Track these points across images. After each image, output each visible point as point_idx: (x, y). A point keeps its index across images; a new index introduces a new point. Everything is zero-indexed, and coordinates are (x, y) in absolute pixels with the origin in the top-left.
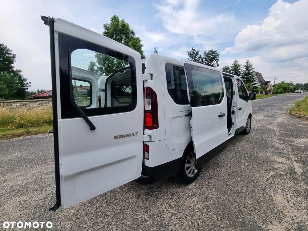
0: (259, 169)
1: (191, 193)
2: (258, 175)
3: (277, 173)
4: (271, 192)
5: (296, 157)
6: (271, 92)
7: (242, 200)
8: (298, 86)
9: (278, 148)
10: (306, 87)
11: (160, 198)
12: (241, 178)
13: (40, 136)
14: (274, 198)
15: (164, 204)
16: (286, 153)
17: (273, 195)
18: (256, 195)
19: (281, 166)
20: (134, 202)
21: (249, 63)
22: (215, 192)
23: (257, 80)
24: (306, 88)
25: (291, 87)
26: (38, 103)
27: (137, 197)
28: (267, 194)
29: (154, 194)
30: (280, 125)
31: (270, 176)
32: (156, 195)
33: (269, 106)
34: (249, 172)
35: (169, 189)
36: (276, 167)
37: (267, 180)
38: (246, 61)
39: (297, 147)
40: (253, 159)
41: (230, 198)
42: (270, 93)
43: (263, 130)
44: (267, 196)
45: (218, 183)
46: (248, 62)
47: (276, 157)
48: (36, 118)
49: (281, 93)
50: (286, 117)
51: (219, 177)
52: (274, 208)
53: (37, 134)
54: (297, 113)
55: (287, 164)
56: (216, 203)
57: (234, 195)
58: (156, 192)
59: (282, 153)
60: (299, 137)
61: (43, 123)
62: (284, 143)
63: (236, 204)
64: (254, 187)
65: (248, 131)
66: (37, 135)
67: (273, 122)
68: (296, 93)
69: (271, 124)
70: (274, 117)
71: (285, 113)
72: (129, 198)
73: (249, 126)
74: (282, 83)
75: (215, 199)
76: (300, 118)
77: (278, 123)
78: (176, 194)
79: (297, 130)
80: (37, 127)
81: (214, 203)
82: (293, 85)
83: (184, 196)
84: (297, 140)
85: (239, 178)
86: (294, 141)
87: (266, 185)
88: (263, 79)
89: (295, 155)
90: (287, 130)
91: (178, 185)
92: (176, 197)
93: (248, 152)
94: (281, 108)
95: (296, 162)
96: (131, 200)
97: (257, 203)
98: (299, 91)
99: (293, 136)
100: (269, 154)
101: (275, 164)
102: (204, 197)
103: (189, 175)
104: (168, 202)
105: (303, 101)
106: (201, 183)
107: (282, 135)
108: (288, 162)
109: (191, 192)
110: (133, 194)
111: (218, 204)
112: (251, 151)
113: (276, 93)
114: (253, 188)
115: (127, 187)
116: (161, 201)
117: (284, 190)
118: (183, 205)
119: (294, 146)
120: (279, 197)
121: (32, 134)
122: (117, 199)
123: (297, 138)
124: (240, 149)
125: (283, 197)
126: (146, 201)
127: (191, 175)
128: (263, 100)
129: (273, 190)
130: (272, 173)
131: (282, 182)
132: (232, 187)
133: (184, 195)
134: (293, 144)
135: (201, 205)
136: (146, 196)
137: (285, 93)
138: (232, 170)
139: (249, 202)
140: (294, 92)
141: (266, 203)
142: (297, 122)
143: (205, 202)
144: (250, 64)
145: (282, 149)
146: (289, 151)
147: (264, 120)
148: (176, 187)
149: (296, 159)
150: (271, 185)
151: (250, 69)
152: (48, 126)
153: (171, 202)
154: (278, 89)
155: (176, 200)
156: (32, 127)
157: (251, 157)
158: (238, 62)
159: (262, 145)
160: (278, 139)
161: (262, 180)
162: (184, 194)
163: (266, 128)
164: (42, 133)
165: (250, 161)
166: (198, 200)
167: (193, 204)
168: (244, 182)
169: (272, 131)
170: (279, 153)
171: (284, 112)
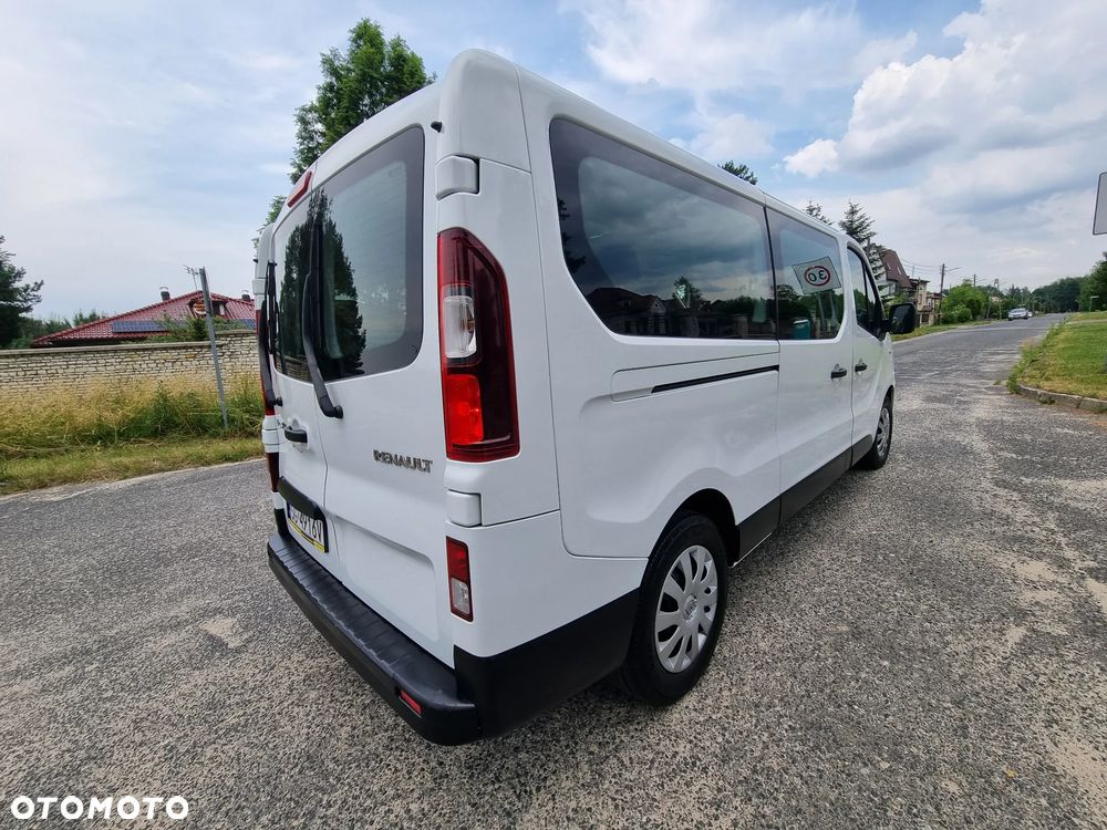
0: (958, 613)
1: (684, 749)
2: (959, 646)
3: (1034, 630)
4: (1038, 727)
5: (1088, 553)
6: (931, 318)
7: (922, 779)
8: (1016, 298)
9: (1007, 520)
10: (1043, 301)
11: (538, 789)
12: (892, 662)
13: (53, 494)
14: (1061, 761)
15: (557, 822)
16: (1042, 538)
17: (1050, 746)
18: (977, 750)
19: (1042, 596)
20: (411, 818)
21: (859, 214)
22: (789, 740)
23: (884, 277)
24: (1041, 305)
25: (994, 299)
26: (59, 361)
27: (430, 785)
28: (1022, 740)
29: (511, 763)
30: (989, 429)
31: (1009, 645)
32: (521, 773)
33: (934, 363)
34: (923, 632)
35: (581, 733)
36: (1024, 605)
37: (1005, 669)
38: (849, 208)
39: (1076, 511)
40: (923, 571)
41: (865, 771)
42: (925, 320)
43: (931, 449)
44: (1025, 750)
45: (797, 690)
46: (853, 212)
47: (1013, 558)
48: (44, 422)
49: (962, 319)
50: (1002, 400)
51: (797, 660)
52: (1076, 821)
53: (43, 485)
54: (1038, 387)
55: (1062, 589)
56: (804, 804)
57: (880, 755)
58: (523, 755)
59: (1031, 541)
60: (1071, 473)
61: (73, 442)
62: (1024, 499)
63: (898, 802)
64: (958, 704)
65: (881, 454)
66: (44, 491)
67: (961, 418)
68: (1010, 320)
69: (956, 426)
70: (960, 402)
71: (991, 385)
72: (390, 792)
73: (884, 437)
74: (966, 285)
75: (797, 781)
76: (1052, 402)
77: (980, 424)
78: (613, 761)
79: (1053, 447)
80: (47, 456)
81: (794, 803)
82: (1000, 295)
83: (654, 772)
84: (1065, 483)
85: (886, 663)
86: (1060, 490)
87: (1008, 693)
88: (902, 270)
89: (1079, 545)
90: (1021, 448)
91: (623, 711)
92: (614, 776)
93: (894, 539)
94: (976, 371)
95: (1097, 579)
96: (397, 806)
97: (992, 794)
98: (1021, 312)
99: (1046, 469)
100: (980, 547)
101: (1014, 587)
102: (746, 772)
103: (671, 665)
104: (575, 811)
105: (1045, 346)
106: (725, 693)
107: (1006, 466)
108: (1064, 580)
109: (682, 743)
110: (409, 773)
111: (812, 810)
112: (908, 535)
113: (947, 321)
114: (957, 713)
115: (386, 731)
116: (541, 806)
117: (1091, 716)
118: (648, 820)
119: (1063, 508)
120: (1079, 752)
121: (22, 488)
122: (329, 805)
123: (1066, 477)
124: (862, 528)
125: (1096, 754)
126: (468, 807)
127: (679, 663)
128: (907, 344)
129: (1042, 714)
130: (1015, 634)
131: (1068, 672)
132: (862, 711)
133: (652, 762)
134: (1057, 501)
135: (733, 816)
136: (471, 777)
137: (974, 319)
138: (850, 624)
139: (953, 788)
140: (1005, 316)
141: (1032, 789)
142: (1044, 419)
143: (755, 800)
144: (861, 217)
145: (1024, 523)
146: (1053, 532)
147: (926, 412)
148: (614, 720)
149: (1092, 564)
150: (1024, 690)
151: (862, 235)
152: (98, 454)
153: (589, 810)
154: (951, 307)
155: (612, 794)
156: (25, 456)
157: (914, 559)
158: (819, 209)
159: (943, 509)
160: (997, 484)
161: (983, 670)
162: (651, 756)
163: (942, 441)
164: (65, 480)
165: (912, 580)
166: (719, 790)
167: (697, 816)
168: (909, 683)
169: (965, 451)
170: (1016, 539)
171: (991, 383)
